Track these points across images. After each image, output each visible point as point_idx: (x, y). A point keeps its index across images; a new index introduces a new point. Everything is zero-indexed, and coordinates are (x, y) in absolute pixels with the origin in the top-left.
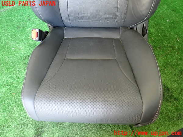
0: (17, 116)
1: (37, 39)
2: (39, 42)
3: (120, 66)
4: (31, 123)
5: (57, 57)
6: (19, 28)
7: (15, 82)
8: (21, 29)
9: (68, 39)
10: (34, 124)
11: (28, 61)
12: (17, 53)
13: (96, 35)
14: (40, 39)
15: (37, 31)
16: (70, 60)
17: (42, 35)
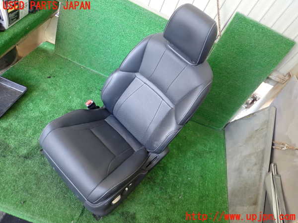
0: (27, 135)
1: (88, 106)
2: (87, 109)
3: (113, 161)
4: (30, 147)
5: (87, 125)
6: (88, 89)
7: (48, 116)
8: (89, 91)
9: (106, 122)
10: (31, 150)
11: (69, 112)
12: (70, 102)
13: (124, 136)
14: (88, 107)
15: (92, 102)
16: (93, 133)
17: (93, 106)
